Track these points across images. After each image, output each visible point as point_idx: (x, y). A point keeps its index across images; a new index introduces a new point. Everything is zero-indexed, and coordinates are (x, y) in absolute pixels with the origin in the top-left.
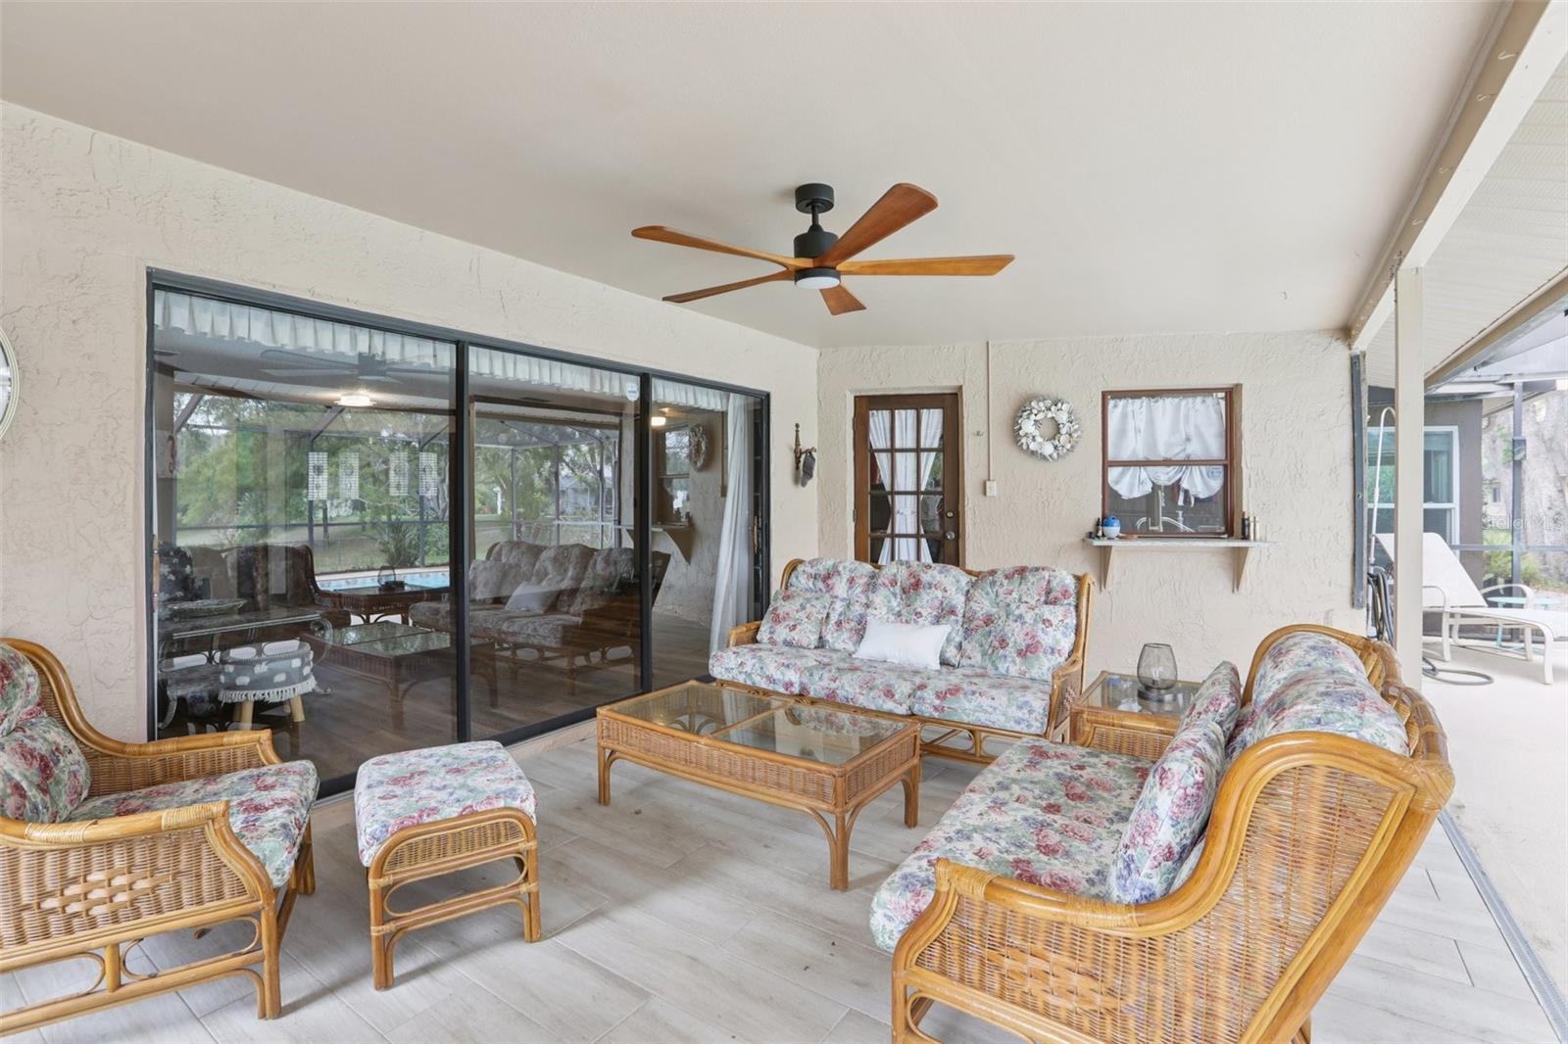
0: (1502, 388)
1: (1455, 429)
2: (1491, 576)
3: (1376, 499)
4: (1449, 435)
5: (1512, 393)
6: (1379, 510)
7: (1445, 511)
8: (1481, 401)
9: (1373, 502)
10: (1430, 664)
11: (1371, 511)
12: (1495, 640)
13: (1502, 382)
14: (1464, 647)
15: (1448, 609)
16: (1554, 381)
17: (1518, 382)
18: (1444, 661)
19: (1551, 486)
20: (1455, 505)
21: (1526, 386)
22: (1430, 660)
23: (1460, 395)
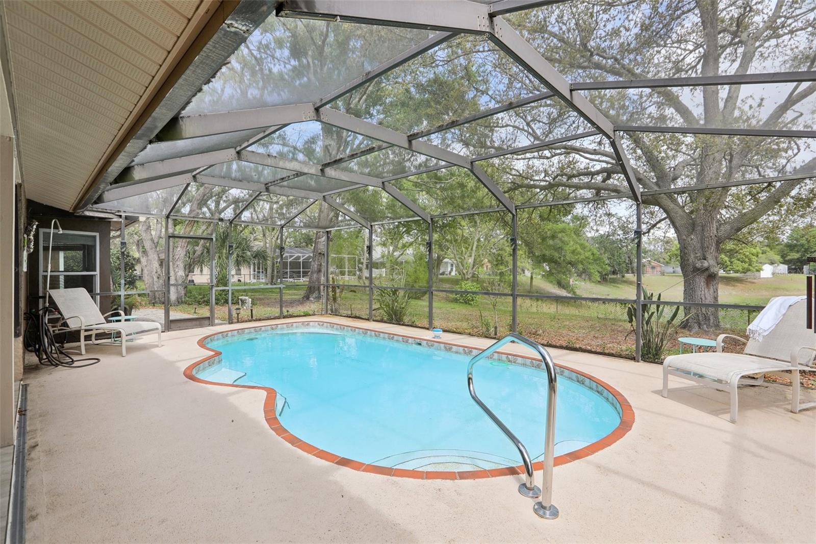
0: (116, 217)
1: (97, 234)
2: (116, 307)
3: (49, 270)
4: (94, 237)
5: (120, 220)
6: (51, 276)
7: (92, 276)
8: (110, 222)
9: (47, 271)
10: (71, 359)
11: (45, 277)
12: (111, 338)
13: (117, 214)
14: (97, 344)
15: (83, 328)
16: (138, 217)
17: (123, 215)
18: (82, 355)
19: (156, 263)
20: (97, 273)
21: (126, 218)
22: (70, 356)
23: (97, 217)
